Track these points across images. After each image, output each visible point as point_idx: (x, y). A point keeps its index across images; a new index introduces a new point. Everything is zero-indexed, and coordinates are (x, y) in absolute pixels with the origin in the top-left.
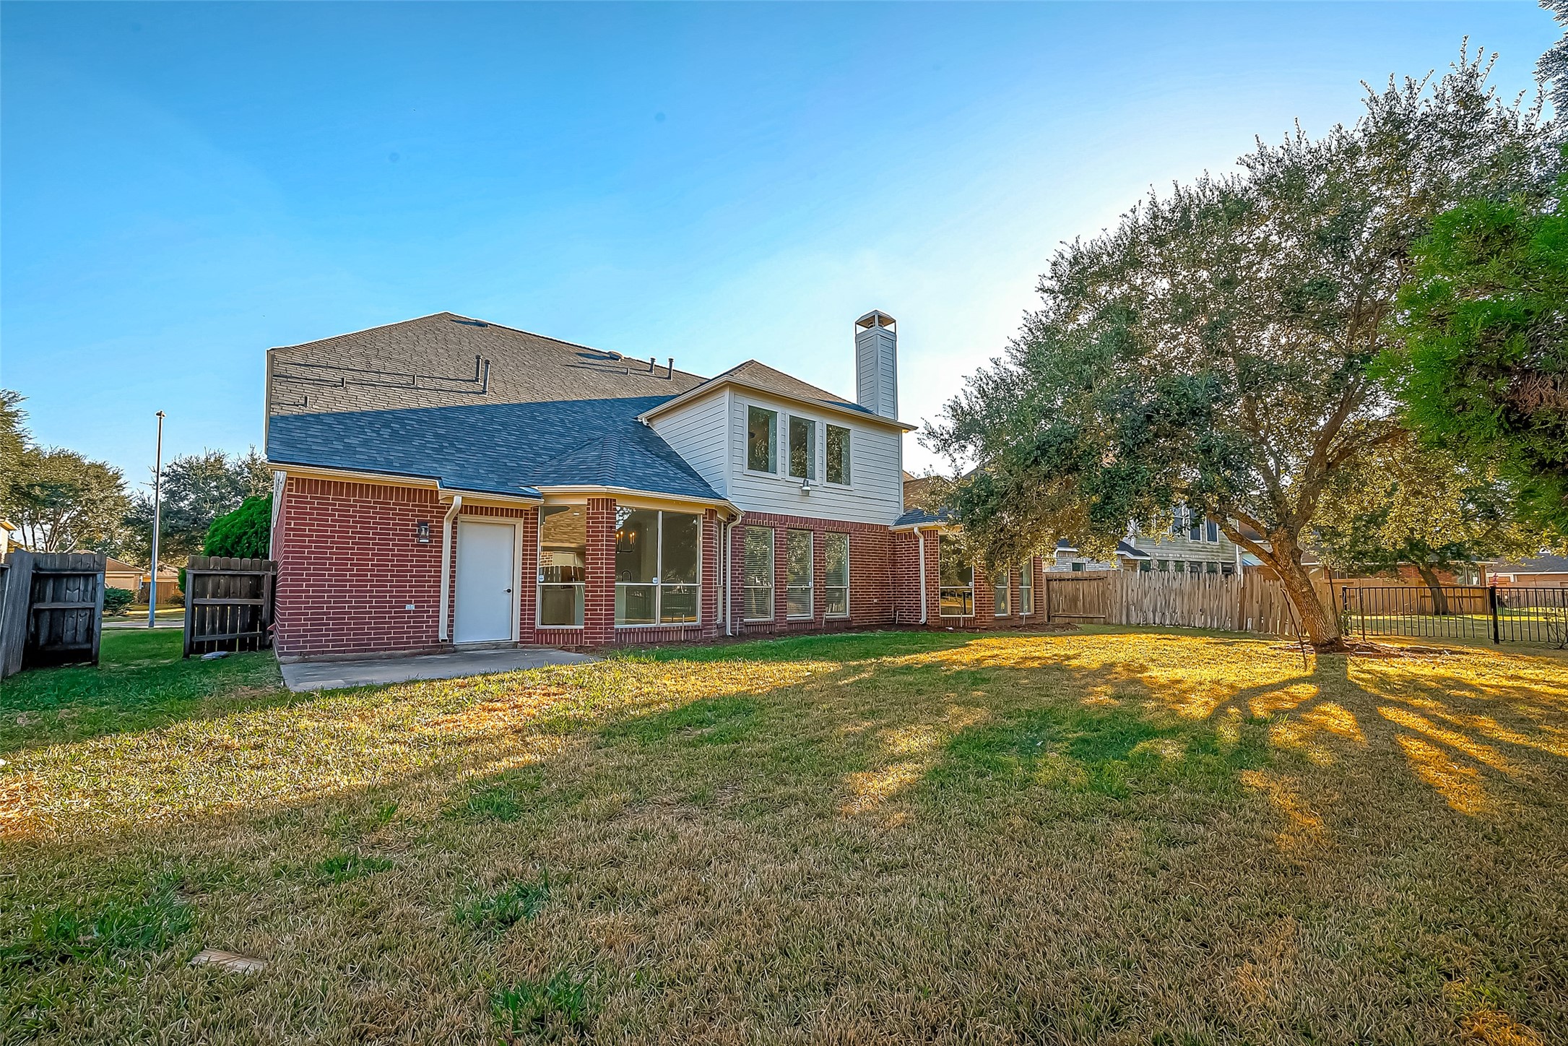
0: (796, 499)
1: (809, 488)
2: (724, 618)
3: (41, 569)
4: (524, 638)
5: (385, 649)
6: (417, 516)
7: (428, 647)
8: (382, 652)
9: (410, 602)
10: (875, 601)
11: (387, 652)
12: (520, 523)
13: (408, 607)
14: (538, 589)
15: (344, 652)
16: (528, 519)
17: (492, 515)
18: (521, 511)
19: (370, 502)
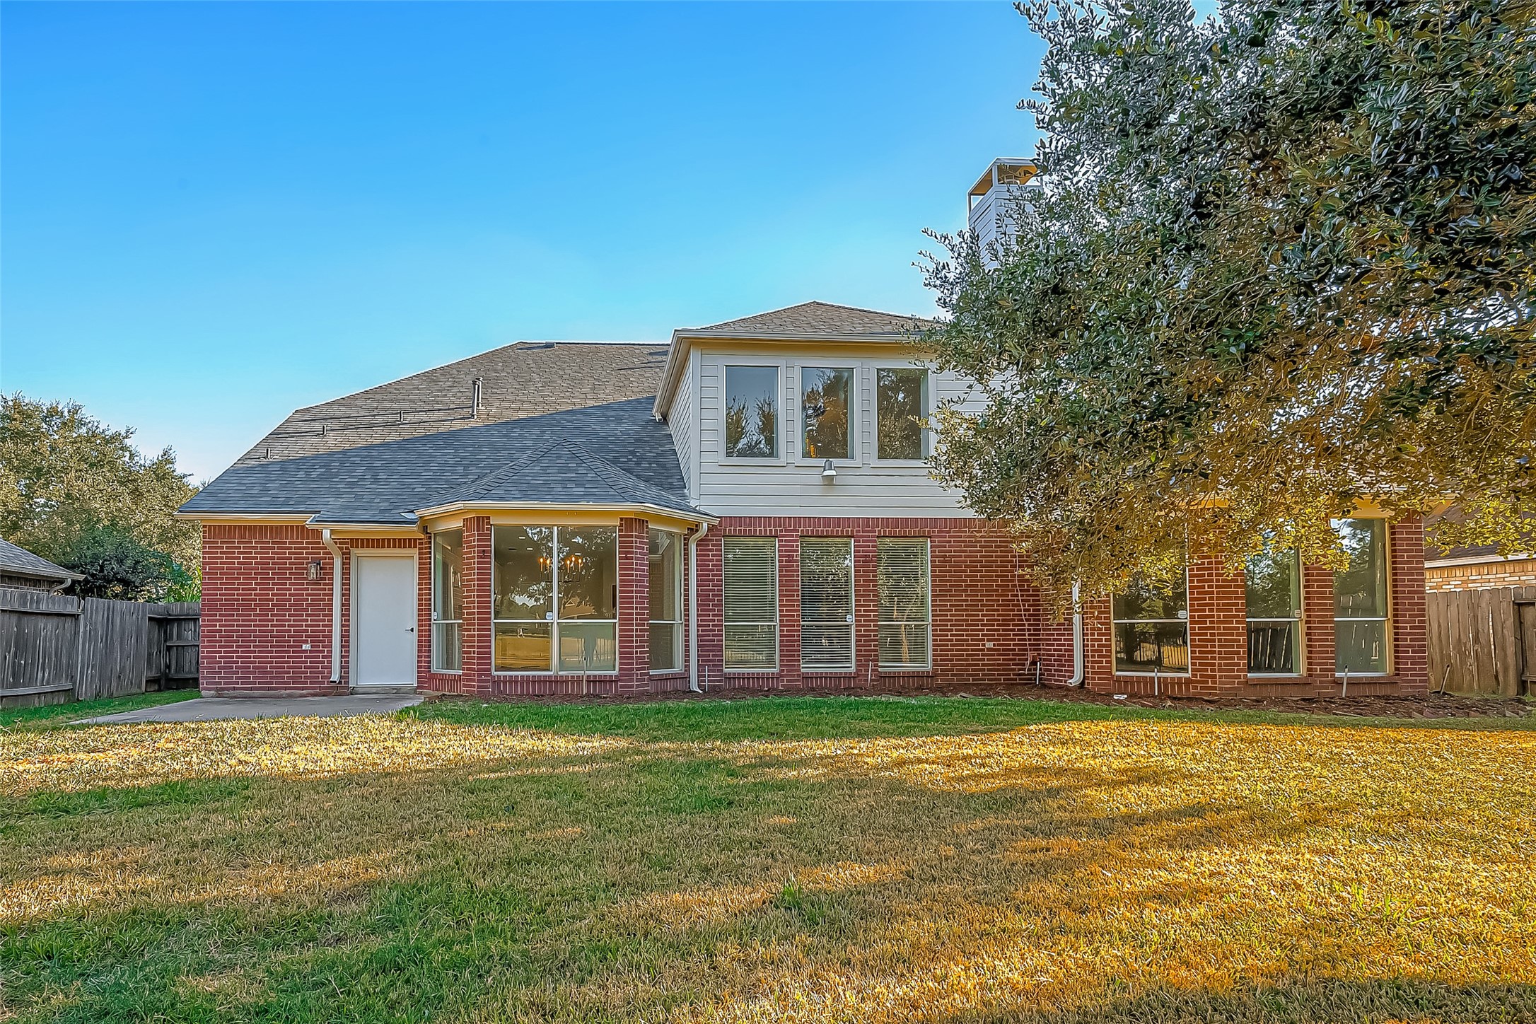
0: (818, 490)
1: (833, 473)
2: (687, 667)
3: (170, 615)
4: (422, 682)
5: (286, 689)
6: (311, 553)
7: (324, 688)
8: (283, 692)
9: (306, 642)
10: (989, 645)
11: (288, 691)
12: (415, 552)
13: (305, 647)
14: (434, 628)
15: (251, 689)
16: (422, 549)
17: (383, 547)
18: (415, 540)
19: (269, 543)
